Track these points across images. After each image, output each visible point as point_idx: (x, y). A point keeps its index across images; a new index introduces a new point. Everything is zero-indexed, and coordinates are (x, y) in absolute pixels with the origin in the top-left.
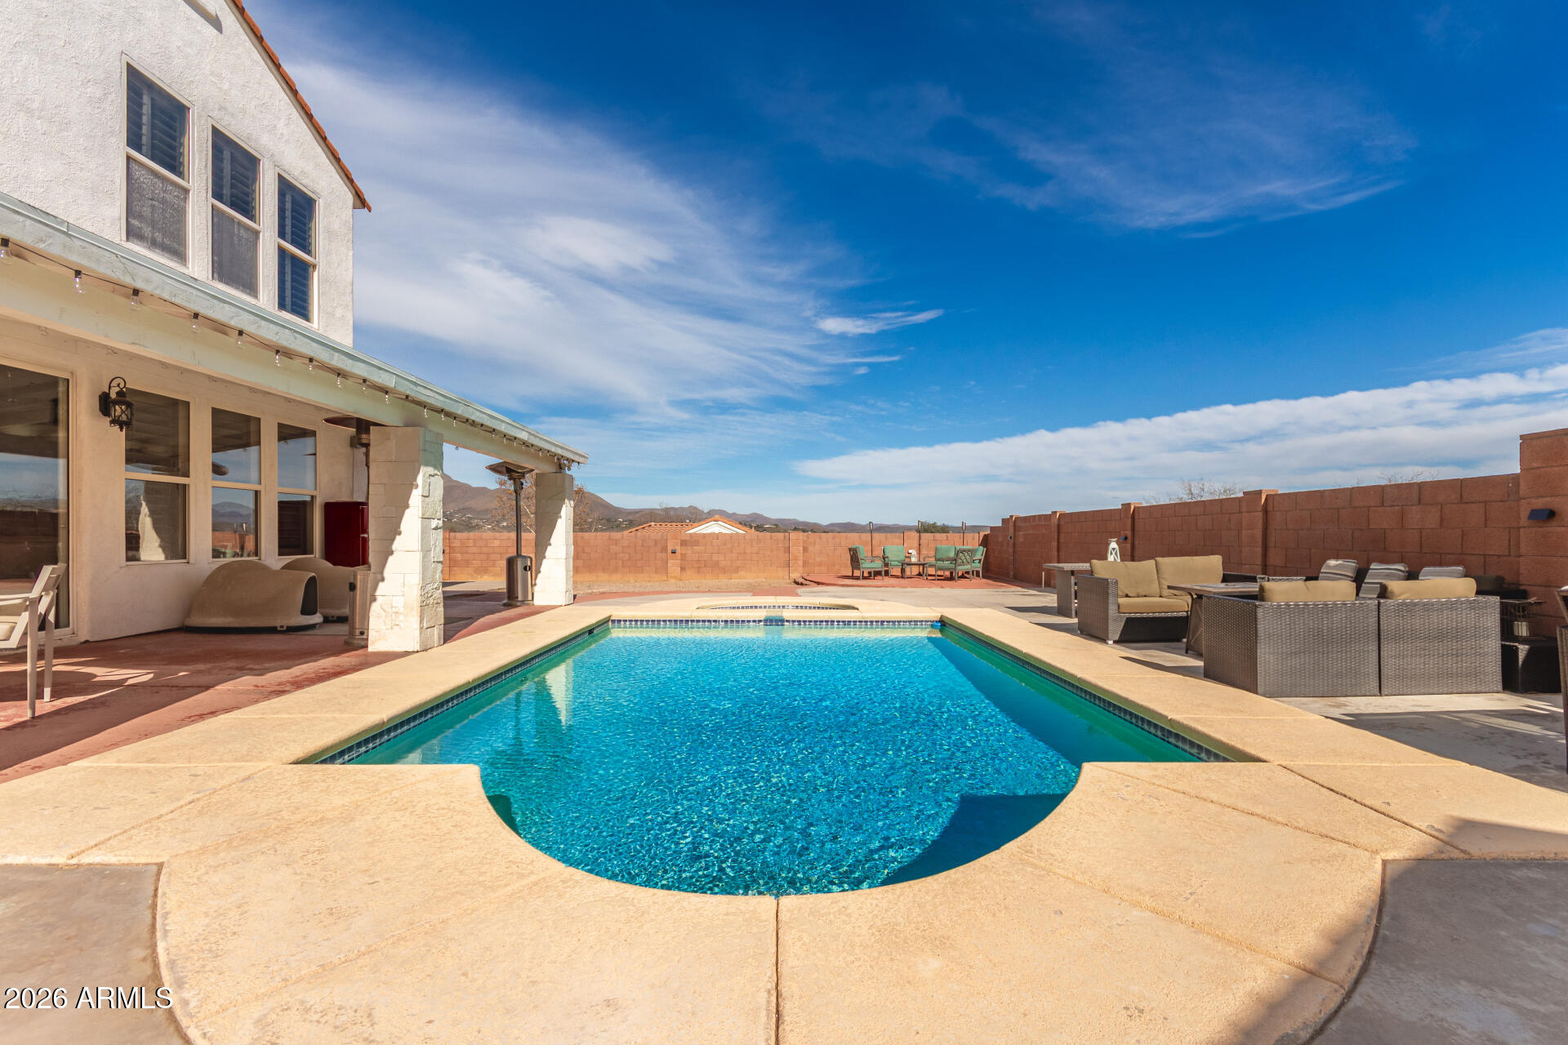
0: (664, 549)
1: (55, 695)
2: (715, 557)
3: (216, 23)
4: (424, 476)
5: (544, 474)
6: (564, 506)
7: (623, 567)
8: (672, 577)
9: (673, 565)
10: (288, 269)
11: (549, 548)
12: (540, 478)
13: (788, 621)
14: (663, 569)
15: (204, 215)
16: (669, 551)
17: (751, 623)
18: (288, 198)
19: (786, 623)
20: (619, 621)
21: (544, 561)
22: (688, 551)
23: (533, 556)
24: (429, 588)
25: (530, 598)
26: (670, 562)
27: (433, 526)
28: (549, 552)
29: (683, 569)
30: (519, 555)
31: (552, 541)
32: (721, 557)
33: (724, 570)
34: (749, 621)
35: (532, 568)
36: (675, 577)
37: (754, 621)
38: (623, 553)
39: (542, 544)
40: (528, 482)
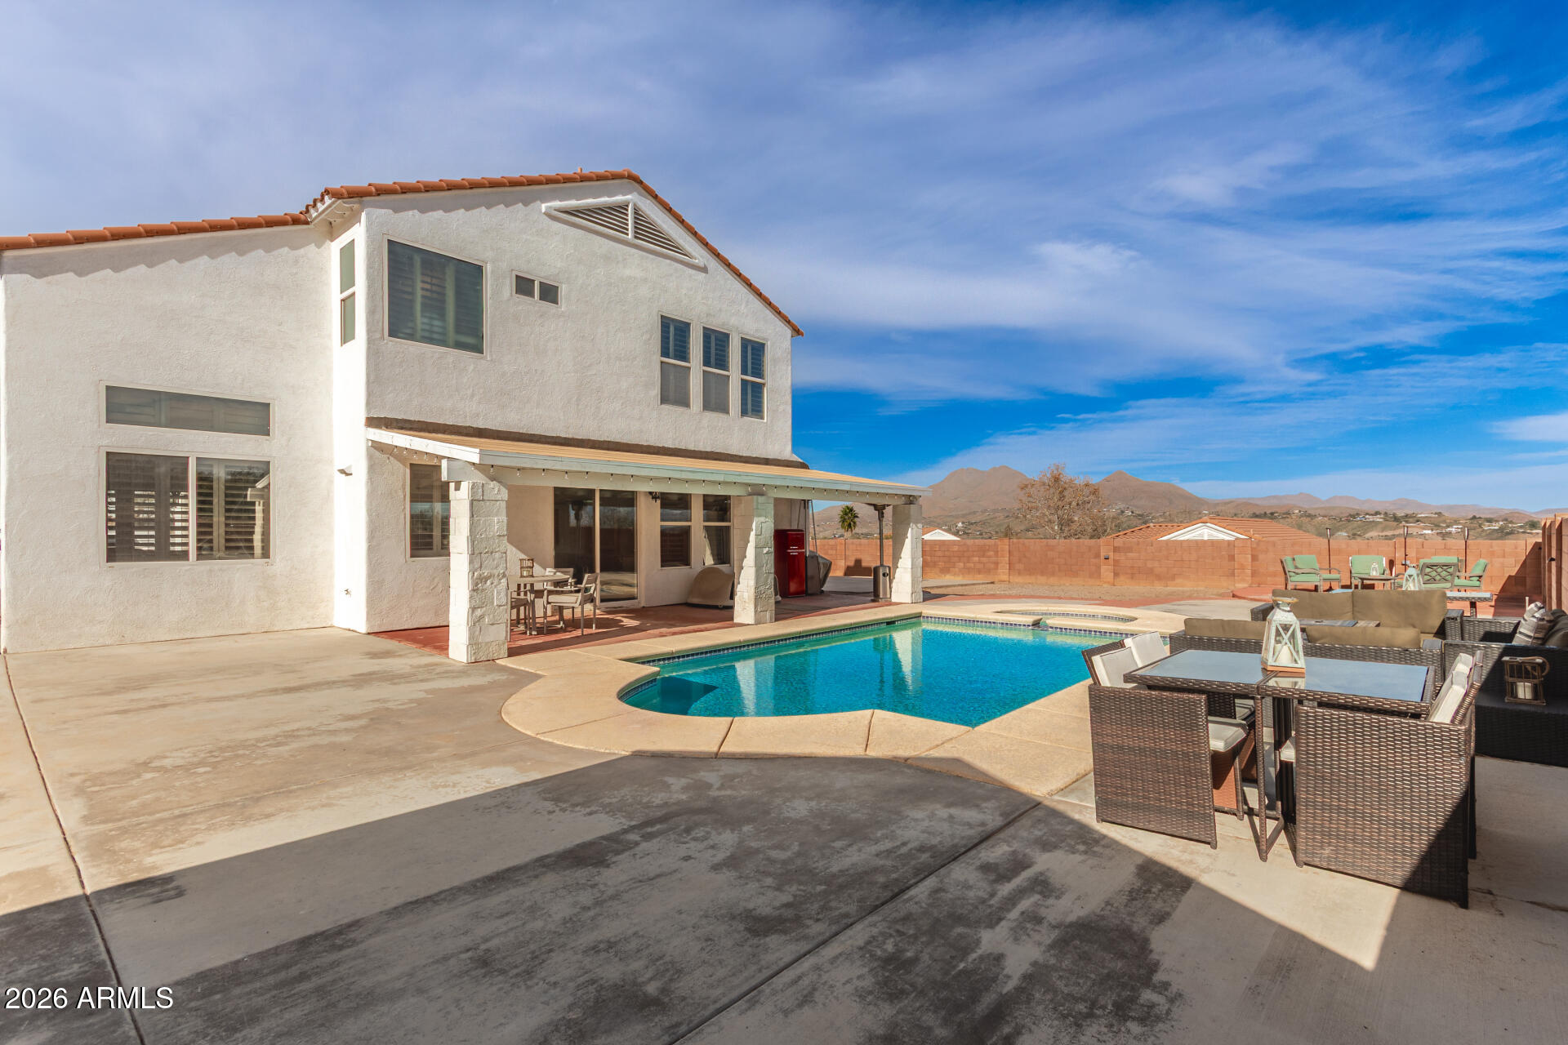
0: (1098, 556)
1: (596, 628)
2: (1149, 564)
3: (704, 270)
4: (756, 523)
5: (897, 505)
6: (910, 529)
7: (1059, 570)
8: (1105, 583)
9: (1106, 571)
10: (749, 391)
11: (900, 560)
12: (895, 507)
13: (1052, 628)
14: (1096, 574)
15: (698, 378)
16: (1102, 558)
17: (1022, 627)
18: (749, 348)
19: (1050, 629)
20: (927, 617)
21: (898, 570)
22: (1121, 557)
23: (891, 566)
24: (762, 588)
25: (888, 596)
26: (1104, 568)
27: (765, 552)
28: (901, 563)
29: (1116, 574)
30: (882, 565)
31: (902, 555)
32: (1156, 564)
33: (1159, 577)
34: (1020, 625)
35: (890, 575)
36: (1109, 582)
37: (1024, 625)
38: (1059, 557)
39: (896, 557)
40: (888, 511)
